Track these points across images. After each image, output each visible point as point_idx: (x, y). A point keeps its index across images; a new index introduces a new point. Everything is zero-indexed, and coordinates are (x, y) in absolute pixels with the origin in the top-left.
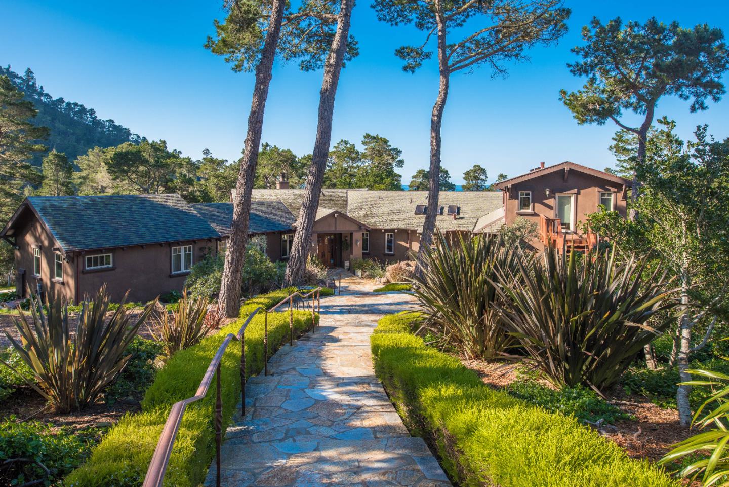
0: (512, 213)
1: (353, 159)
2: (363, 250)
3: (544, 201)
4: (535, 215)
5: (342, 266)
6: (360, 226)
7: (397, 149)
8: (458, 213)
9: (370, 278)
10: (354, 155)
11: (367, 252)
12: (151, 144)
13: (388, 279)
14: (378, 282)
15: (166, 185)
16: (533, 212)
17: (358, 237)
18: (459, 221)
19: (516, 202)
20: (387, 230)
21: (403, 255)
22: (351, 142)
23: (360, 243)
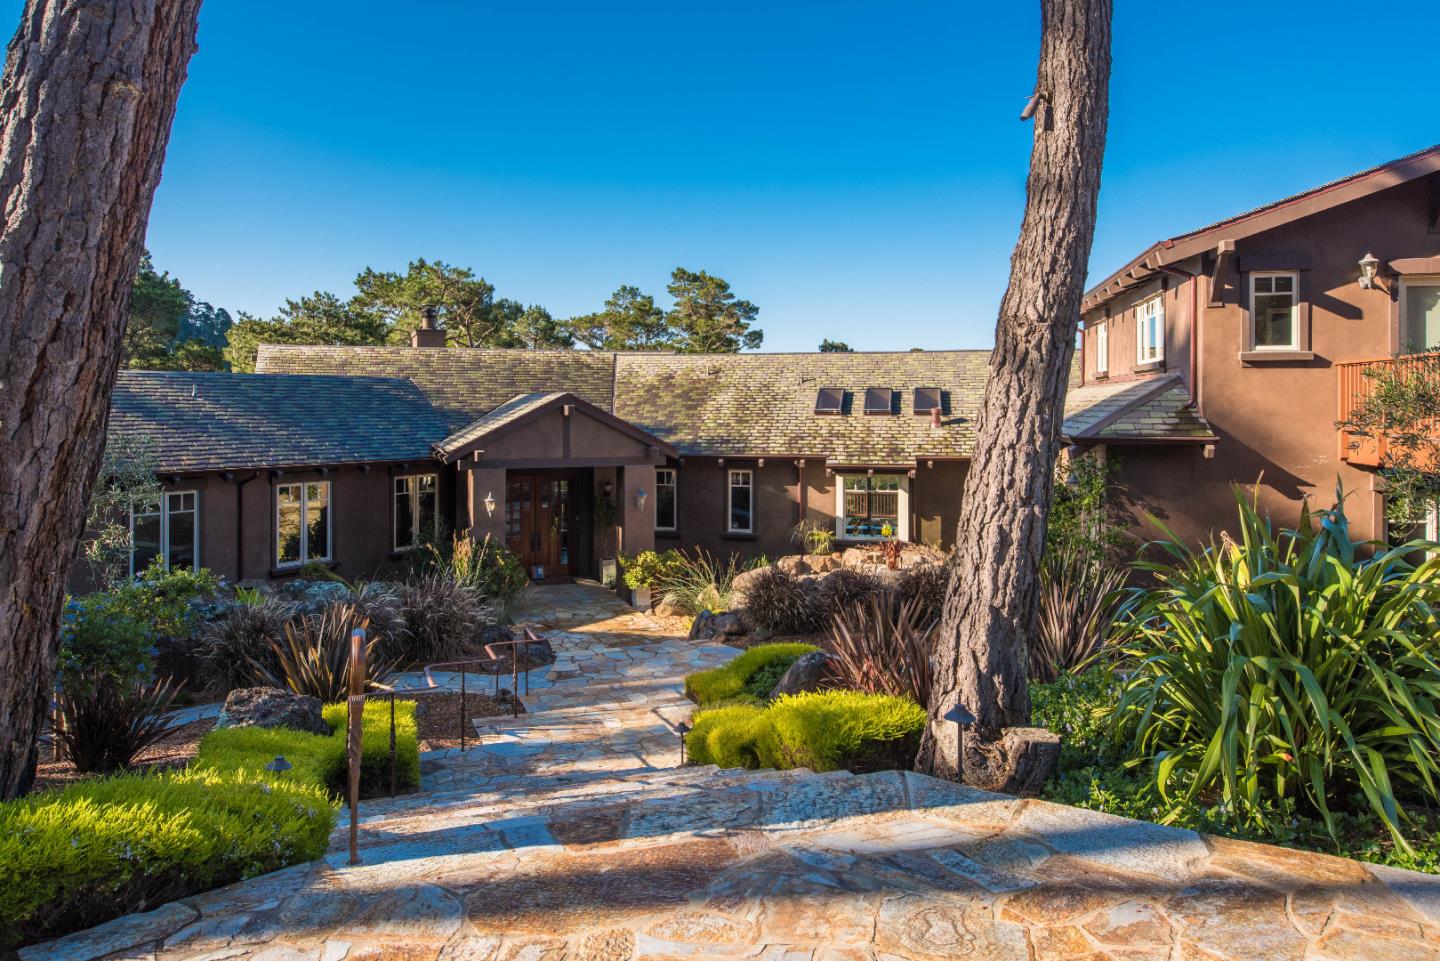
0: (1225, 358)
1: (649, 329)
2: (659, 522)
7: (748, 303)
8: (946, 410)
10: (652, 319)
11: (671, 529)
16: (1310, 355)
17: (642, 481)
18: (951, 429)
19: (1240, 316)
20: (731, 462)
22: (645, 292)
23: (648, 500)
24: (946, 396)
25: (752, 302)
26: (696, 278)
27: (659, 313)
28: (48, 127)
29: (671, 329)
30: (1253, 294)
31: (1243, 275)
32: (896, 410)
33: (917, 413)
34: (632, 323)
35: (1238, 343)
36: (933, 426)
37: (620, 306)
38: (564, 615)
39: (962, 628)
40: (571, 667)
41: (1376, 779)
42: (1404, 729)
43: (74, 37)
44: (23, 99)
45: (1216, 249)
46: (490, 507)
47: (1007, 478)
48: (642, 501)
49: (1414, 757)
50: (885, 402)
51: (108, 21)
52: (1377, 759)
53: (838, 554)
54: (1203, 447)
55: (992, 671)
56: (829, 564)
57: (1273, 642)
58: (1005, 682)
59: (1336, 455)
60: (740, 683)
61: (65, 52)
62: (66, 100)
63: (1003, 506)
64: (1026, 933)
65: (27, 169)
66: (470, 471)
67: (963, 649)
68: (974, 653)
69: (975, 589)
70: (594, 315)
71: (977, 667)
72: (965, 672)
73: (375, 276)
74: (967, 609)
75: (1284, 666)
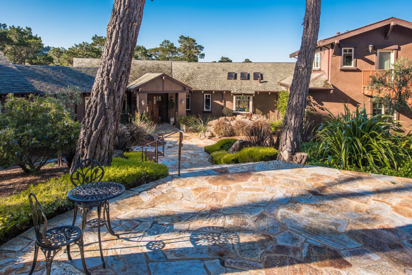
0: (336, 69)
1: (173, 52)
2: (187, 108)
3: (366, 57)
4: (358, 70)
5: (168, 121)
6: (184, 87)
7: (201, 46)
8: (262, 79)
9: (194, 132)
10: (173, 50)
11: (189, 110)
12: (17, 29)
13: (212, 134)
14: (203, 137)
15: (31, 61)
16: (356, 68)
17: (183, 97)
18: (264, 84)
19: (340, 59)
20: (206, 92)
21: (219, 113)
22: (171, 42)
23: (184, 102)
24: (262, 75)
25: (202, 46)
26: (186, 38)
27: (175, 48)
28: (122, 32)
29: (179, 53)
30: (343, 53)
31: (341, 48)
32: (249, 79)
33: (254, 79)
34: (168, 51)
35: (339, 65)
36: (259, 83)
37: (164, 46)
38: (163, 132)
39: (287, 132)
40: (171, 145)
41: (371, 159)
42: (376, 150)
43: (127, 14)
44: (117, 26)
45: (335, 42)
46: (143, 104)
47: (297, 101)
48: (183, 102)
49: (378, 156)
50: (245, 77)
51: (133, 11)
52: (371, 156)
53: (235, 116)
54: (330, 90)
55: (294, 141)
56: (233, 119)
57: (352, 134)
58: (296, 143)
59: (361, 93)
60: (220, 148)
61: (125, 17)
62: (126, 27)
63: (296, 106)
64: (311, 184)
65: (119, 40)
66: (137, 94)
67: (288, 136)
68: (290, 137)
69: (290, 124)
70: (156, 48)
71: (291, 140)
72: (288, 141)
73: (98, 37)
74: (288, 128)
75: (354, 139)
